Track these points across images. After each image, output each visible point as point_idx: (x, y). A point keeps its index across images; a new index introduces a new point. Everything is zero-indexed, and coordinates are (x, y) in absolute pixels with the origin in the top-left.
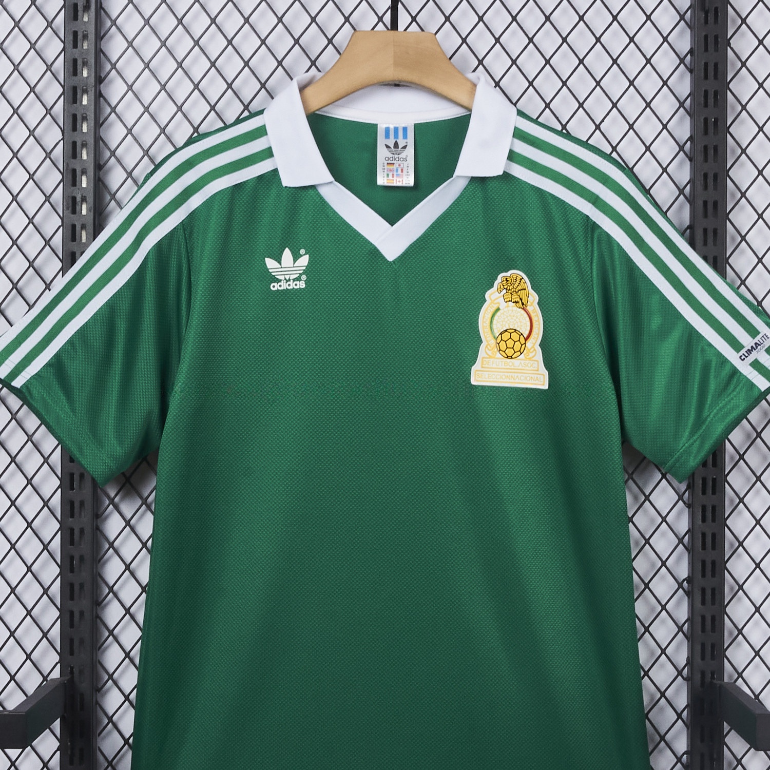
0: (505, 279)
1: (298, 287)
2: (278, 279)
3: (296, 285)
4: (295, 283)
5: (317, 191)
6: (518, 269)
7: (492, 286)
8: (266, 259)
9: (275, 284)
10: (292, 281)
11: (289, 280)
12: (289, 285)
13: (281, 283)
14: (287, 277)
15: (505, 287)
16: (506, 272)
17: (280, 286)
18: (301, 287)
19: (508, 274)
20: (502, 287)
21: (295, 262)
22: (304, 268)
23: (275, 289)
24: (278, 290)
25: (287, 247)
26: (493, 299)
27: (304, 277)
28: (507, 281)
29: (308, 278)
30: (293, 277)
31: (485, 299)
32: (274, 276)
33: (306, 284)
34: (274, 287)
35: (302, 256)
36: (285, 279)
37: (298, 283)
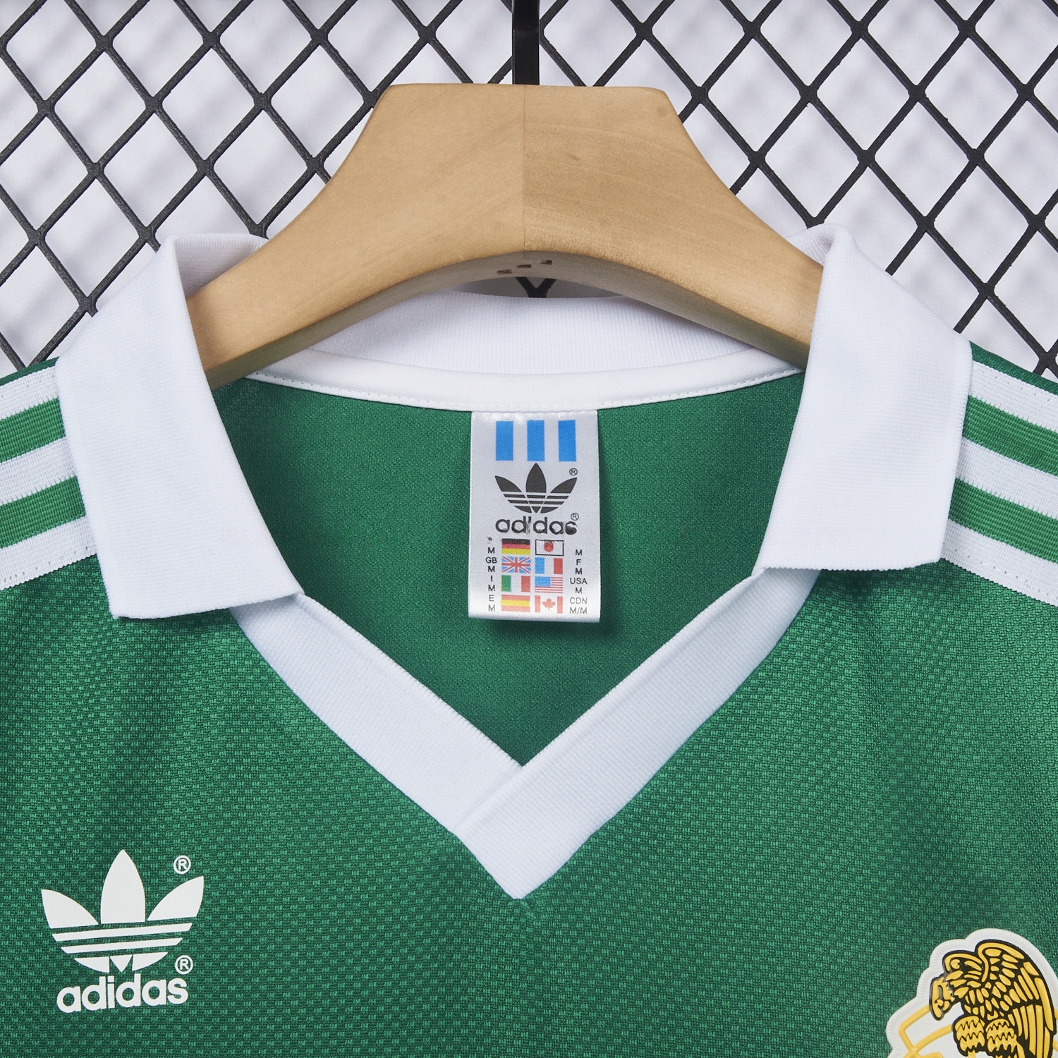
0: (955, 964)
1: (161, 1000)
2: (84, 970)
3: (154, 993)
4: (151, 984)
5: (243, 635)
6: (1005, 925)
7: (910, 993)
8: (45, 893)
9: (75, 991)
10: (138, 977)
11: (129, 974)
12: (128, 994)
13: (100, 989)
14: (121, 963)
15: (961, 993)
16: (962, 936)
17: (94, 998)
18: (173, 1000)
19: (969, 943)
20: (947, 993)
21: (152, 901)
22: (186, 927)
23: (75, 1007)
24: (84, 1014)
25: (124, 847)
26: (915, 1040)
27: (184, 963)
28: (966, 969)
29: (199, 965)
30: (142, 961)
31: (886, 1041)
32: (70, 957)
33: (191, 989)
34: (69, 1000)
35: (179, 880)
36: (114, 970)
37: (160, 984)
